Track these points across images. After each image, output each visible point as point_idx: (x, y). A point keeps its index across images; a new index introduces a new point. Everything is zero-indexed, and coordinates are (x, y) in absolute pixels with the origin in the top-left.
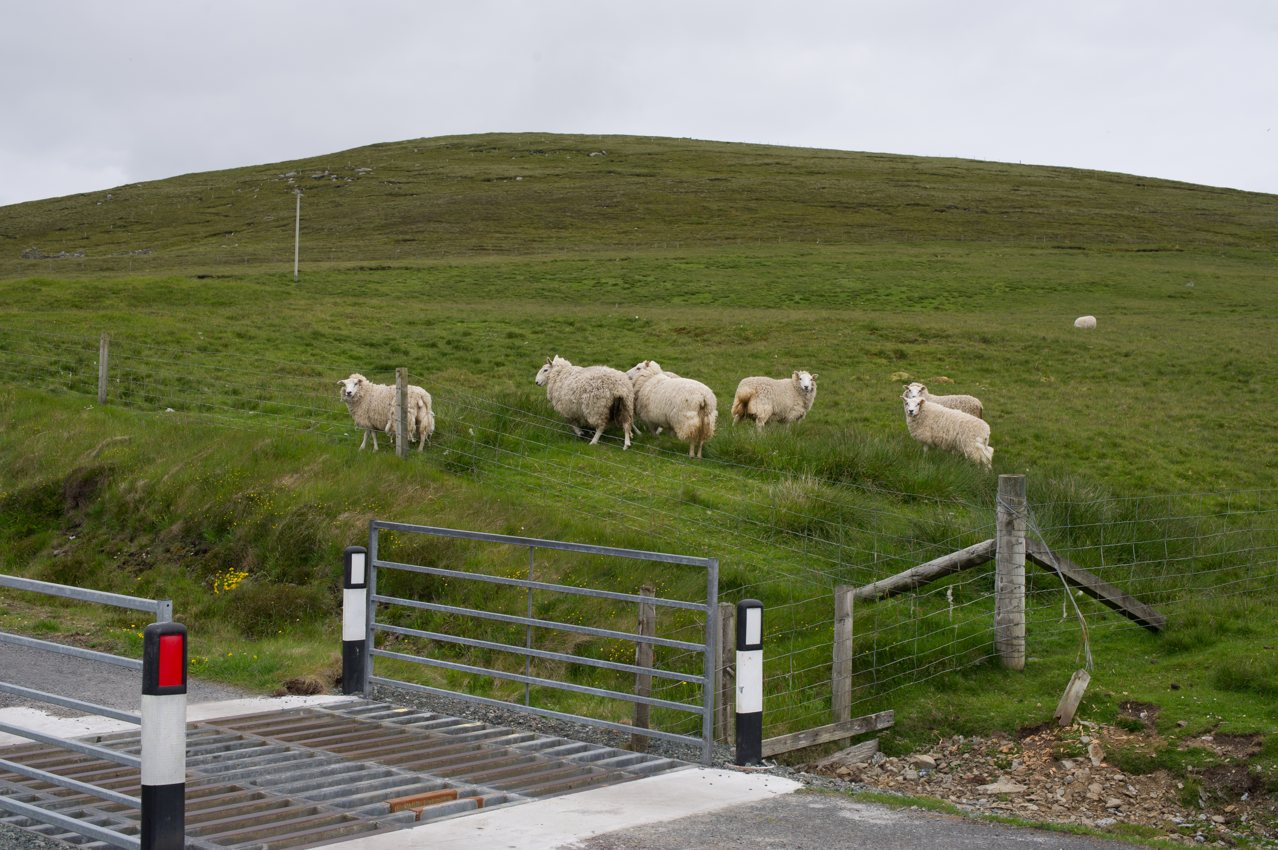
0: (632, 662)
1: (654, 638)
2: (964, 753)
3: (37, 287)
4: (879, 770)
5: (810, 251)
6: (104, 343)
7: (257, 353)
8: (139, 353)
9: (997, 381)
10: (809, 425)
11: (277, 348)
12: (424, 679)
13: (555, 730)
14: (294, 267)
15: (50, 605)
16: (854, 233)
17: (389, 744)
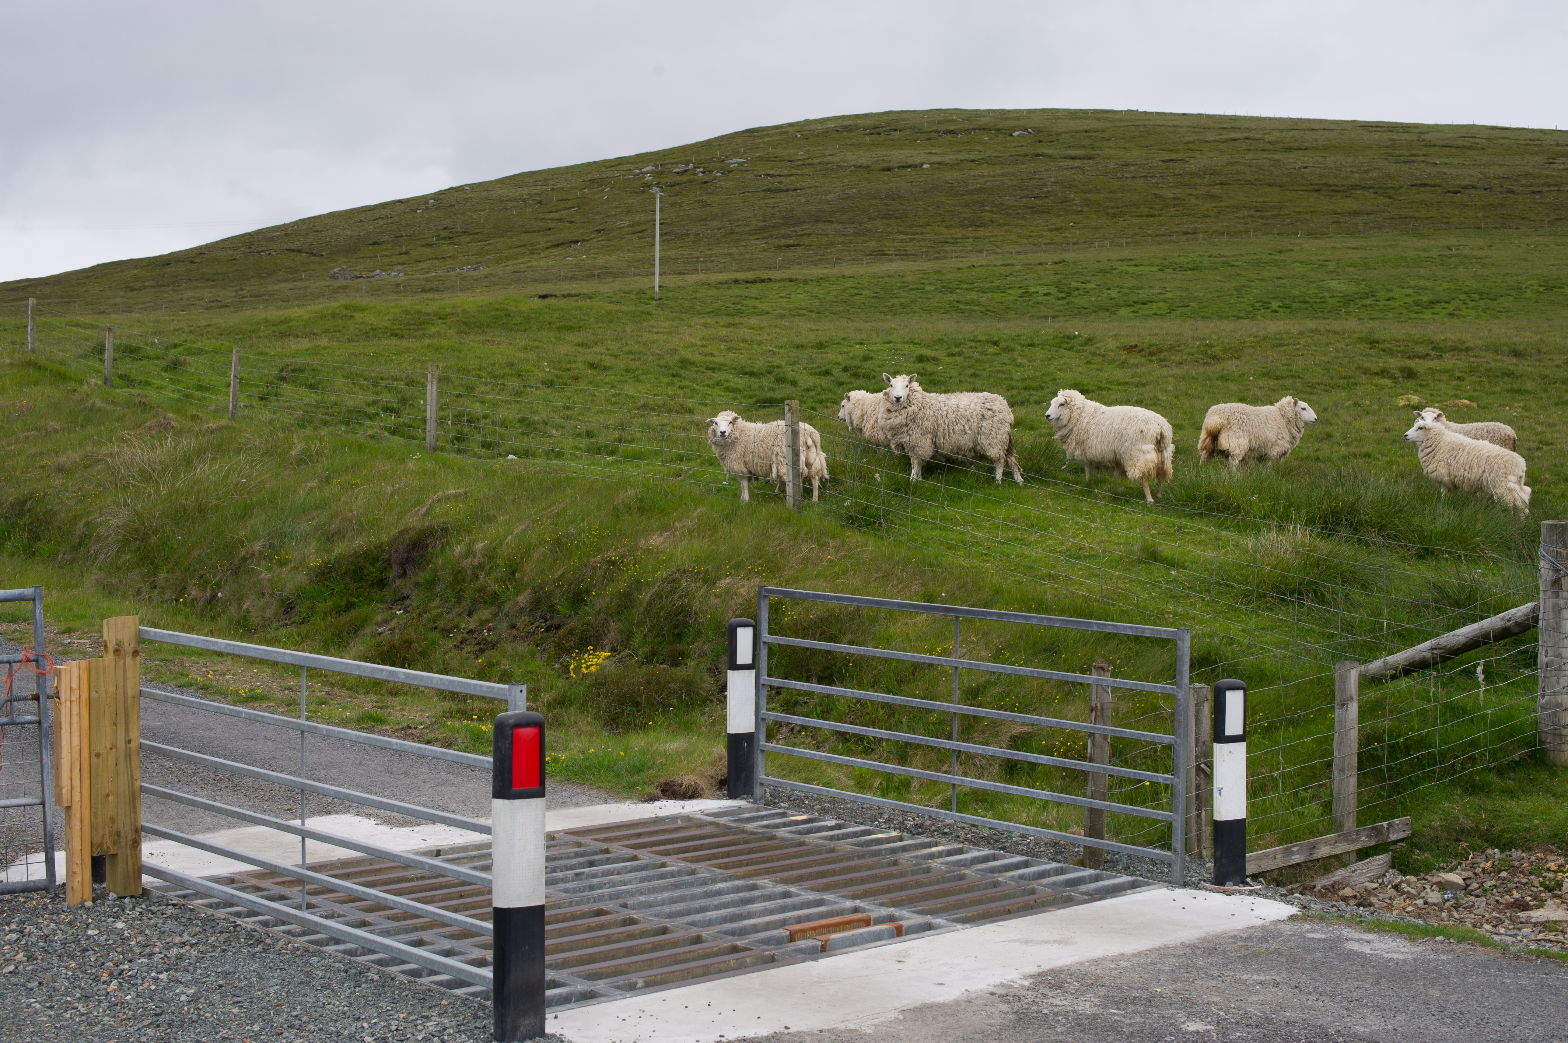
0: (1082, 757)
1: (1109, 728)
2: (1500, 871)
3: (349, 313)
4: (1393, 892)
5: (1290, 247)
6: (432, 378)
7: (613, 387)
8: (473, 389)
9: (1533, 404)
10: (1296, 463)
11: (637, 380)
12: (826, 780)
13: (988, 841)
14: (654, 281)
15: (376, 693)
16: (1345, 223)
17: (785, 859)
